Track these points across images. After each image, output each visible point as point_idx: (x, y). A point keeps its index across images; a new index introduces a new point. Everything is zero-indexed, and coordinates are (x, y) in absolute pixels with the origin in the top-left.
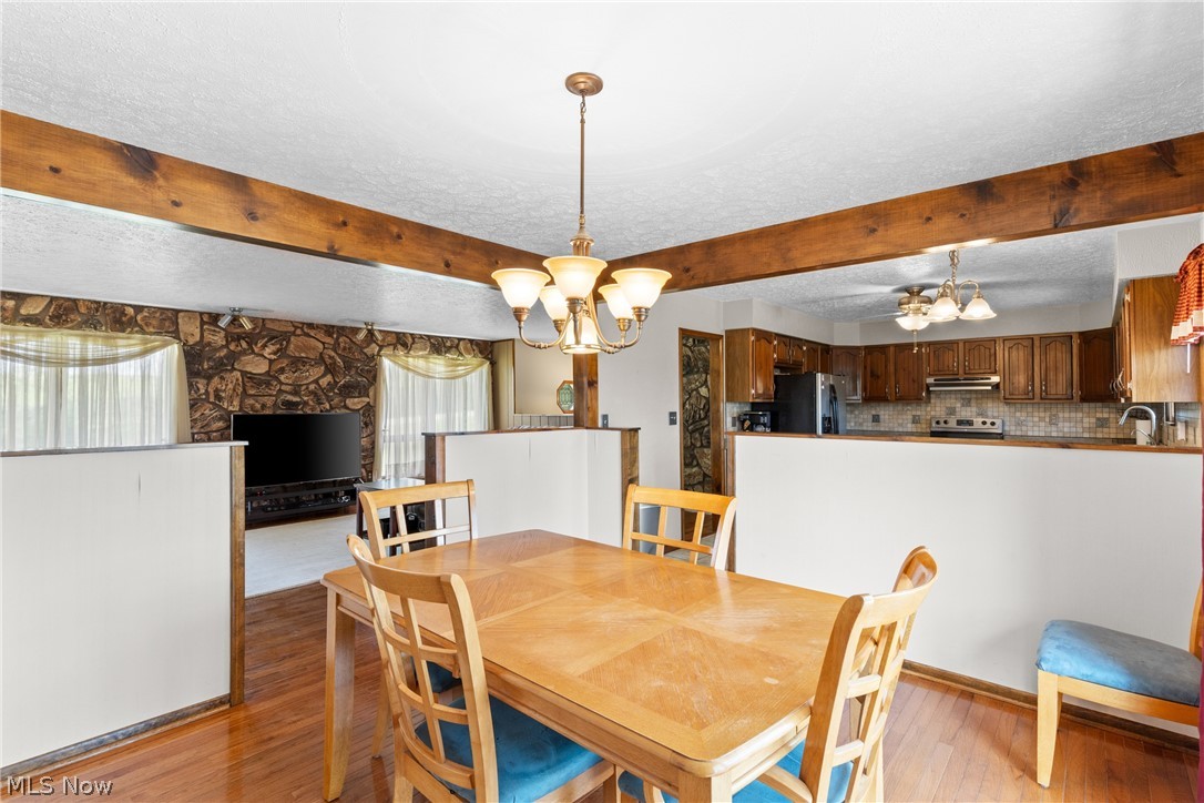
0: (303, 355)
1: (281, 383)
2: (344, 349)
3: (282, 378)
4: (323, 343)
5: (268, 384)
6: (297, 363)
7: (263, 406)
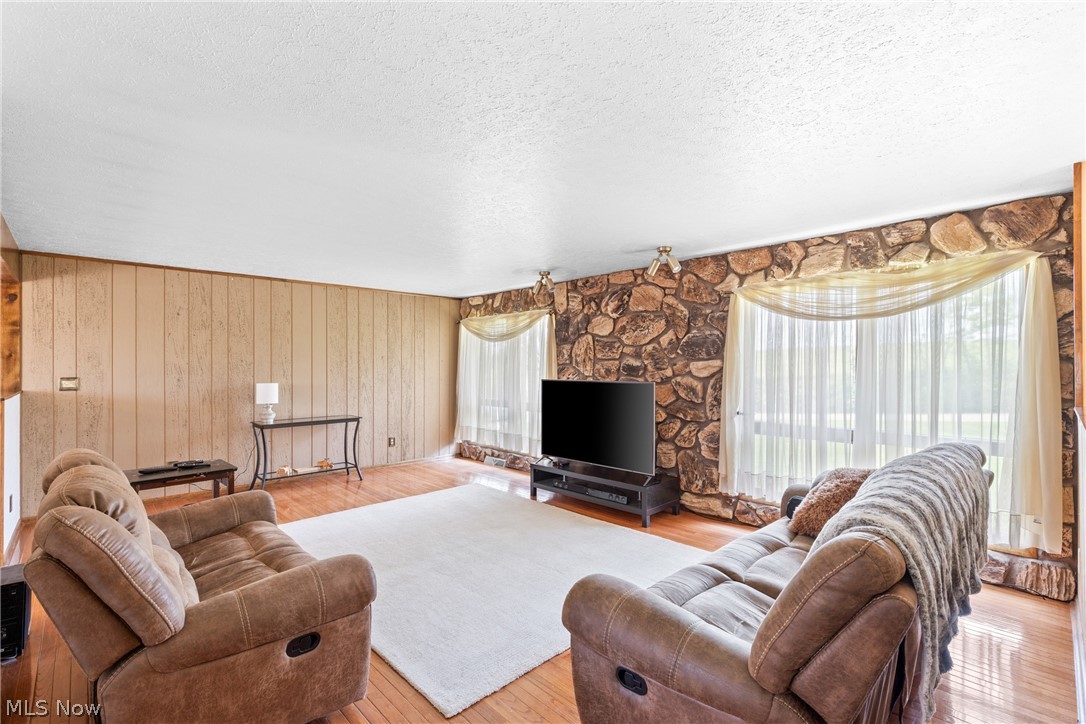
0: (641, 308)
1: (625, 345)
2: (689, 291)
3: (624, 338)
4: (664, 289)
5: (611, 346)
6: (638, 317)
7: (608, 372)
